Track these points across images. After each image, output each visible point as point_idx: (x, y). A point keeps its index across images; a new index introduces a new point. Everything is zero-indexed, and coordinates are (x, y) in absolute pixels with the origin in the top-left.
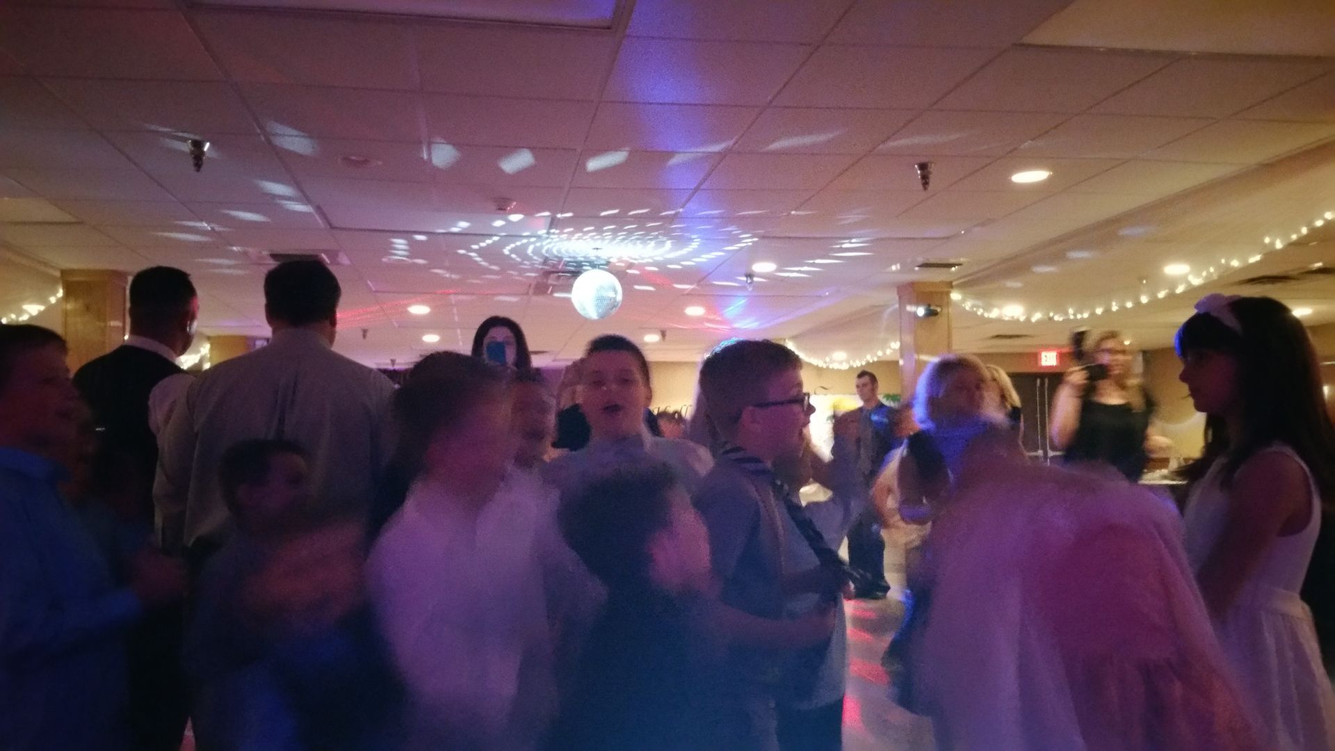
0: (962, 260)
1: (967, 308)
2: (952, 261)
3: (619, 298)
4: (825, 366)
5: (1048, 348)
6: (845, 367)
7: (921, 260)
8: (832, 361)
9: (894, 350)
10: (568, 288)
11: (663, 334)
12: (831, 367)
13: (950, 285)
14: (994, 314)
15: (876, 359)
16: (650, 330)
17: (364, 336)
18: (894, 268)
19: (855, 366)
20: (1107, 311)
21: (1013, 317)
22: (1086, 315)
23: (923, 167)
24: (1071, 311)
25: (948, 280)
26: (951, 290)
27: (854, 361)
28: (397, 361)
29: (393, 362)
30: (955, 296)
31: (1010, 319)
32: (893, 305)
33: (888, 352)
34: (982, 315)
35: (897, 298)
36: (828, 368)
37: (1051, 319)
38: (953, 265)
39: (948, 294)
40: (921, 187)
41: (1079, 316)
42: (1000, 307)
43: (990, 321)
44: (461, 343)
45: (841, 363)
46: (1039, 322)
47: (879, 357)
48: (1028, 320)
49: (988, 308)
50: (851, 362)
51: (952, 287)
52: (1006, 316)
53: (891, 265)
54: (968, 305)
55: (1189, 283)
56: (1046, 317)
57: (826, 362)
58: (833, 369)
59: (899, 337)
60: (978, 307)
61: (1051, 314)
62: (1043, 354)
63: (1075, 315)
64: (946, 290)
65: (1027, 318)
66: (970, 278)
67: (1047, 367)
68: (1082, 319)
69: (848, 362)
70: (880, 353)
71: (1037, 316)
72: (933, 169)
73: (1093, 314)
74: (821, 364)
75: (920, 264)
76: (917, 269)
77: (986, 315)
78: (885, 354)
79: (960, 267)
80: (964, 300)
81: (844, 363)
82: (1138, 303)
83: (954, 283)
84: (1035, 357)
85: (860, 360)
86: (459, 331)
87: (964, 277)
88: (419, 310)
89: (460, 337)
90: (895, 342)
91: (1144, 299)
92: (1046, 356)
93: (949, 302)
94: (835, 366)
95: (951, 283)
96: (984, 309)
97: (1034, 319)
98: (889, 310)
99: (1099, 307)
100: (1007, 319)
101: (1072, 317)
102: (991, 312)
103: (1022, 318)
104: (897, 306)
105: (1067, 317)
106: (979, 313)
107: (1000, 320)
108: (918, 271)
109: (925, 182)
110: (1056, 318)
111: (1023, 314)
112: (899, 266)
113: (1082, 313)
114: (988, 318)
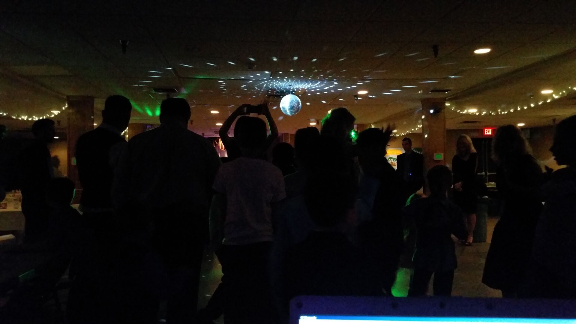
0: (450, 88)
1: (453, 109)
2: (446, 89)
3: (300, 106)
5: (488, 127)
6: (397, 136)
7: (432, 88)
9: (419, 128)
10: (279, 103)
13: (445, 100)
14: (465, 112)
16: (312, 120)
18: (420, 92)
20: (516, 110)
21: (473, 113)
22: (506, 112)
23: (435, 47)
24: (499, 111)
25: (445, 97)
27: (401, 134)
28: (205, 134)
30: (447, 104)
32: (420, 108)
33: (417, 129)
34: (459, 112)
35: (421, 105)
37: (490, 114)
38: (447, 91)
39: (444, 103)
40: (433, 56)
41: (503, 113)
42: (467, 109)
43: (463, 115)
45: (395, 134)
46: (485, 115)
47: (412, 131)
48: (480, 114)
49: (462, 110)
52: (470, 113)
53: (418, 92)
55: (553, 98)
56: (488, 113)
59: (421, 123)
60: (458, 109)
61: (490, 112)
66: (455, 96)
67: (487, 136)
68: (504, 114)
69: (399, 133)
71: (484, 113)
72: (439, 47)
73: (509, 112)
75: (431, 90)
76: (430, 92)
77: (461, 112)
78: (415, 130)
79: (450, 91)
80: (451, 106)
82: (529, 107)
84: (482, 131)
85: (404, 133)
87: (451, 96)
88: (214, 112)
90: (420, 125)
91: (532, 105)
92: (487, 131)
93: (444, 107)
95: (446, 98)
96: (460, 110)
97: (482, 115)
98: (418, 110)
99: (512, 109)
100: (470, 114)
101: (500, 113)
102: (463, 111)
103: (477, 114)
104: (421, 109)
105: (497, 114)
106: (458, 112)
107: (467, 115)
108: (430, 93)
109: (436, 54)
110: (493, 114)
111: (477, 112)
112: (422, 92)
113: (504, 111)
114: (462, 114)
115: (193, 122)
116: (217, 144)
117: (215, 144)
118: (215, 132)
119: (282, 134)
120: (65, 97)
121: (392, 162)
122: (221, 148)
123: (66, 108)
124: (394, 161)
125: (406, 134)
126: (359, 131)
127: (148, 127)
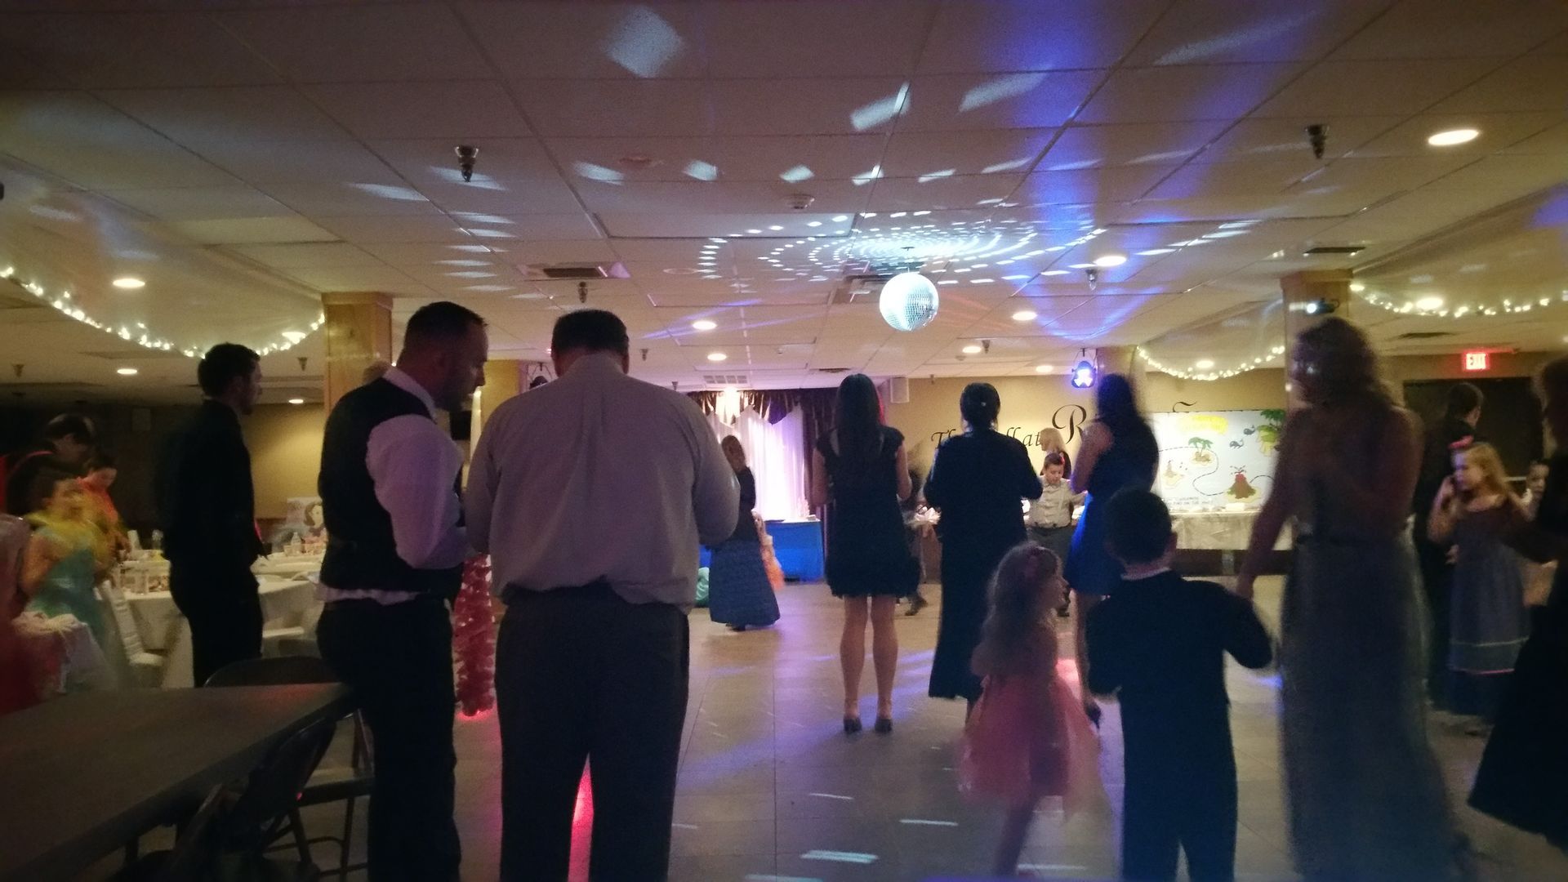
0: (1364, 242)
1: (1372, 302)
2: (1351, 244)
3: (936, 303)
4: (1186, 377)
5: (1475, 348)
6: (1213, 377)
7: (1310, 244)
8: (1196, 372)
9: (1276, 355)
10: (875, 297)
11: (986, 345)
12: (1194, 378)
13: (1349, 274)
14: (1407, 308)
15: (1252, 367)
16: (970, 340)
17: (644, 357)
18: (1275, 255)
19: (1225, 376)
20: (1555, 302)
21: (1430, 312)
22: (1527, 308)
23: (1315, 131)
24: (1507, 303)
25: (1350, 267)
26: (1351, 280)
27: (1225, 371)
28: (679, 384)
29: (675, 384)
30: (1356, 287)
31: (1428, 314)
32: (1276, 300)
33: (1269, 358)
34: (1391, 310)
35: (1281, 291)
36: (1190, 379)
37: (1481, 313)
38: (1353, 249)
39: (1347, 284)
40: (1311, 155)
41: (1518, 309)
42: (1412, 300)
43: (1399, 317)
44: (750, 362)
45: (1208, 372)
46: (1465, 317)
47: (1256, 365)
48: (1450, 315)
49: (1399, 302)
50: (1221, 373)
51: (1352, 276)
52: (1423, 311)
53: (1272, 254)
54: (1372, 299)
56: (1474, 311)
57: (1188, 373)
58: (1196, 380)
59: (1283, 340)
60: (1386, 300)
61: (1481, 308)
62: (1469, 356)
63: (1512, 307)
64: (1345, 279)
65: (1448, 313)
66: (1377, 263)
67: (1472, 372)
68: (1522, 314)
69: (1216, 371)
70: (1258, 360)
71: (1462, 311)
72: (1327, 131)
73: (1536, 306)
74: (1181, 375)
75: (1310, 249)
76: (1306, 255)
77: (1396, 310)
78: (1265, 360)
79: (1361, 251)
80: (1366, 292)
81: (1212, 374)
83: (1354, 272)
84: (1459, 359)
85: (1232, 370)
86: (748, 347)
87: (1365, 264)
88: (704, 325)
89: (749, 355)
90: (1278, 346)
92: (1471, 358)
93: (1348, 296)
94: (1201, 377)
95: (1350, 270)
96: (1392, 302)
97: (1457, 315)
98: (1273, 305)
99: (1545, 297)
100: (1423, 314)
101: (1508, 310)
102: (1400, 305)
103: (1443, 314)
104: (1281, 301)
105: (1501, 311)
106: (1387, 308)
107: (1412, 316)
108: (1307, 258)
109: (1319, 149)
110: (1488, 312)
111: (1443, 308)
112: (1282, 253)
113: (1520, 304)
114: (1398, 313)
115: (648, 355)
116: (712, 408)
117: (707, 409)
118: (706, 377)
119: (889, 381)
120: (319, 298)
121: (1200, 450)
122: (721, 420)
123: (320, 327)
124: (1204, 448)
125: (1237, 373)
126: (1102, 366)
127: (531, 369)
